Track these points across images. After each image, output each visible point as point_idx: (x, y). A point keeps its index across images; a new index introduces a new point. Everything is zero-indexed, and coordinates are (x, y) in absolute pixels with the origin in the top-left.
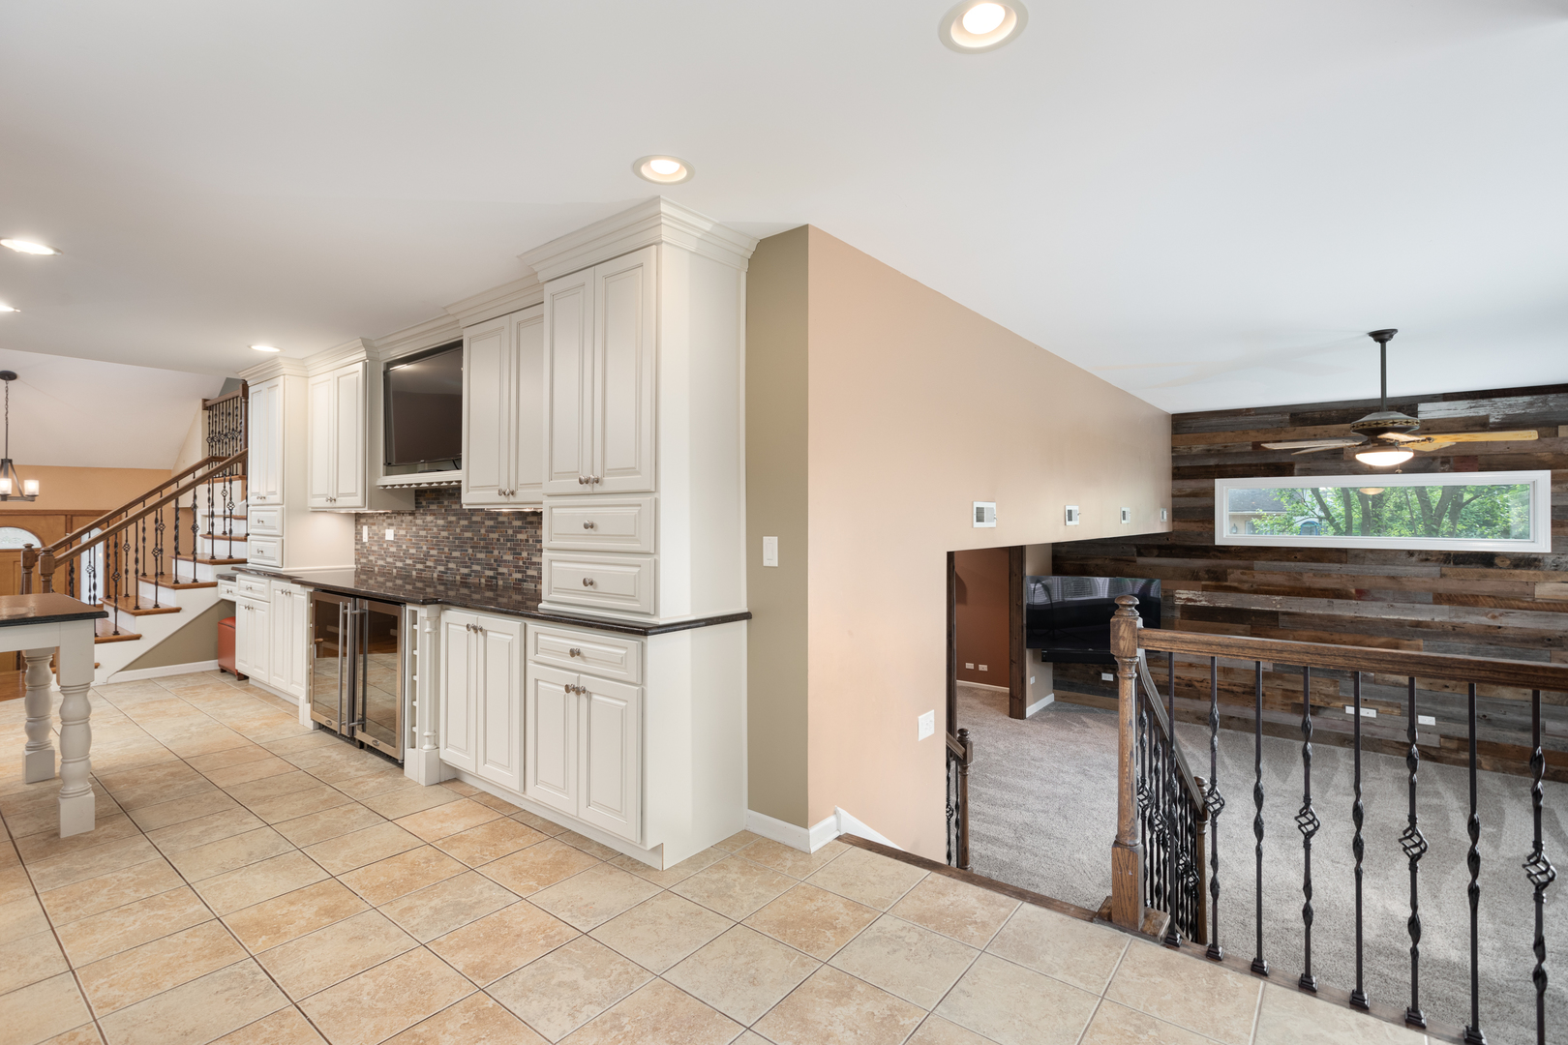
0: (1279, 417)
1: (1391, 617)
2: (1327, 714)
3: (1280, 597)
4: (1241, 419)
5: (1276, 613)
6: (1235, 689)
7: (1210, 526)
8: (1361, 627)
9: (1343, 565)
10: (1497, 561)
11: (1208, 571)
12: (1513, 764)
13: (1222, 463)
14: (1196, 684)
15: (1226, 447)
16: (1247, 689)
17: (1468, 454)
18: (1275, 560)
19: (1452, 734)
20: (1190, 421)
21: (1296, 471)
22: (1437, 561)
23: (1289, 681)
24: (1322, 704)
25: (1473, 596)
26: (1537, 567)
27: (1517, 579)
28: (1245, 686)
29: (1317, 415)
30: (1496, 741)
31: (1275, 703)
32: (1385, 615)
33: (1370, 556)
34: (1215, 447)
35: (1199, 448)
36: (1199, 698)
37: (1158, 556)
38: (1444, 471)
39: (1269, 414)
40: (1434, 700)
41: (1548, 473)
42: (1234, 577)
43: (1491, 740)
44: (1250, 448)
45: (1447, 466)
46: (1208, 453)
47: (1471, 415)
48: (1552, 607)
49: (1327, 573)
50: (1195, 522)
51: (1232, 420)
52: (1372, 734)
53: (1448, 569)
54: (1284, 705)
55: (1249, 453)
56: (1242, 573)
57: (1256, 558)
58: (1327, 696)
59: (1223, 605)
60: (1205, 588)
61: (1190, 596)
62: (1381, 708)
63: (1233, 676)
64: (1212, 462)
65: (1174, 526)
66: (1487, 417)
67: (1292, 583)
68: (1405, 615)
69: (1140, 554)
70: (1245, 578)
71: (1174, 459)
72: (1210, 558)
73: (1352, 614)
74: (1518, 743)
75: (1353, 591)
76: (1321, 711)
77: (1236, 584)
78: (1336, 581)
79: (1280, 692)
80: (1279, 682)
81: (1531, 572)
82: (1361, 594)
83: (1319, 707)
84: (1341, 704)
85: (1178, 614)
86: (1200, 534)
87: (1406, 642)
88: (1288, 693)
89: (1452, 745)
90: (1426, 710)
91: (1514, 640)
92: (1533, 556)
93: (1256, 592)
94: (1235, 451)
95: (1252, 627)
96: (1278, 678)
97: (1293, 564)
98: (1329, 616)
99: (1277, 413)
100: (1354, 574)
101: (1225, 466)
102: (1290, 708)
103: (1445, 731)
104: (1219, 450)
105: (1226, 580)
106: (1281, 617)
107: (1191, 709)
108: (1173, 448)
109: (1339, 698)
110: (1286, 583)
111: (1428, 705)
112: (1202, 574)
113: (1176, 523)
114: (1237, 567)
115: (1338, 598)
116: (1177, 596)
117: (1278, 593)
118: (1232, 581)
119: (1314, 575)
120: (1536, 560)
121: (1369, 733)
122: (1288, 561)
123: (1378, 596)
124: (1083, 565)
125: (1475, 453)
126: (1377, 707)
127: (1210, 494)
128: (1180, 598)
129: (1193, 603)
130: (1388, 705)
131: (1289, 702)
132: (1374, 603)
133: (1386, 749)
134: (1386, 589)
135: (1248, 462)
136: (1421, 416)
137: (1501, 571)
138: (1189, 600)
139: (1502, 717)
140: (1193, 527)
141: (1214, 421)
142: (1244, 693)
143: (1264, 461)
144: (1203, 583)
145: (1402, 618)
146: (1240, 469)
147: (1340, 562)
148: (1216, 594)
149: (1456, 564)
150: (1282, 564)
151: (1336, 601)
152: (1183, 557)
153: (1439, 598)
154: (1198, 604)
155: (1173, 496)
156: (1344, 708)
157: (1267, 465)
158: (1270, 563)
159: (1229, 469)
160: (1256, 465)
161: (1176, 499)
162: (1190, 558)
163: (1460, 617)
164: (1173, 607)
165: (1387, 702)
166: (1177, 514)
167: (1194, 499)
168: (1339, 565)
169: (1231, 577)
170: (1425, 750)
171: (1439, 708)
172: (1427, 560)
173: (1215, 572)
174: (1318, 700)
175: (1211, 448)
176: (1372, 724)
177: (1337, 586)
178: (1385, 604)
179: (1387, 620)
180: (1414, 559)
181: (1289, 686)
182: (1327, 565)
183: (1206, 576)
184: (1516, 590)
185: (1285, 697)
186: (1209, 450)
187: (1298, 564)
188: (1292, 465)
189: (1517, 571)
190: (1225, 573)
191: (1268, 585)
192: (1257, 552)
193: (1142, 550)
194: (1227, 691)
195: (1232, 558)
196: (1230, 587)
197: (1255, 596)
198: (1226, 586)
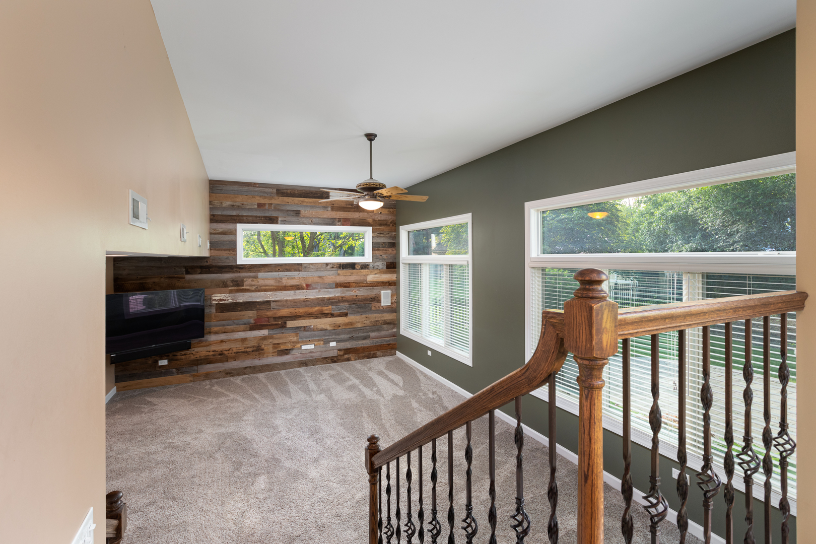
0: (270, 190)
1: (320, 297)
2: (294, 352)
3: (272, 292)
4: (251, 188)
5: (269, 302)
6: (248, 350)
7: (233, 253)
8: (308, 303)
9: (300, 272)
10: (356, 266)
11: (233, 281)
12: (361, 355)
13: (240, 214)
14: (226, 352)
15: (243, 204)
16: (255, 349)
17: (347, 218)
18: (269, 272)
19: (342, 348)
20: (221, 186)
21: (279, 222)
22: (336, 268)
23: (276, 339)
24: (291, 347)
25: (348, 283)
26: (368, 268)
27: (362, 274)
28: (253, 347)
29: (289, 192)
30: (356, 347)
31: (269, 353)
32: (317, 296)
33: (311, 266)
34: (237, 204)
35: (227, 203)
36: (227, 361)
37: (200, 273)
38: (339, 225)
39: (266, 188)
40: (336, 334)
41: (370, 228)
42: (248, 283)
43: (354, 347)
44: (256, 206)
45: (340, 223)
46: (233, 207)
47: (348, 200)
48: (372, 285)
49: (293, 277)
50: (225, 250)
51: (246, 188)
52: (313, 357)
53: (341, 271)
54: (274, 353)
55: (255, 210)
56: (252, 281)
57: (259, 271)
58: (293, 342)
59: (241, 301)
60: (231, 292)
61: (222, 298)
62: (316, 343)
63: (247, 343)
64: (234, 213)
65: (211, 253)
66: (353, 201)
67: (277, 284)
68: (325, 295)
69: (188, 273)
70: (253, 283)
71: (211, 209)
72: (234, 272)
73: (304, 297)
74: (362, 346)
75: (305, 285)
76: (291, 351)
77: (248, 287)
78: (297, 281)
79: (271, 346)
80: (271, 340)
81: (366, 270)
82: (308, 287)
83: (290, 349)
84: (299, 345)
85: (214, 310)
86: (227, 258)
87: (326, 308)
88: (276, 345)
89: (341, 353)
90: (333, 339)
91: (361, 301)
92: (367, 264)
93: (259, 291)
94: (248, 207)
95: (257, 311)
96: (271, 338)
97: (277, 273)
98: (294, 299)
99: (270, 188)
100: (305, 277)
101: (243, 216)
102: (276, 353)
103: (339, 347)
104: (239, 206)
105: (243, 286)
106: (272, 304)
107: (222, 369)
108: (210, 202)
109: (298, 343)
110: (274, 284)
111: (333, 337)
112: (229, 283)
113: (212, 251)
114: (250, 277)
115: (298, 290)
116: (213, 298)
117: (271, 290)
118: (247, 286)
119: (288, 278)
120: (368, 265)
121: (311, 357)
122: (275, 272)
123: (314, 287)
124: (142, 283)
125: (349, 218)
126: (314, 343)
127: (234, 232)
128: (215, 300)
129: (223, 302)
130: (319, 340)
131: (276, 350)
132: (313, 290)
133: (318, 363)
134: (317, 283)
135: (255, 215)
136: (331, 199)
137: (357, 271)
138: (221, 300)
139: (358, 335)
140: (224, 254)
141: (236, 188)
142: (253, 351)
143: (263, 215)
144: (230, 288)
145: (324, 296)
146: (251, 218)
147: (299, 271)
148: (237, 294)
149: (343, 269)
150: (273, 273)
151: (298, 291)
152: (217, 273)
153: (338, 285)
154: (227, 302)
155: (211, 234)
156: (301, 347)
157: (265, 217)
158: (266, 273)
159: (245, 218)
160: (259, 217)
161: (212, 235)
162: (221, 273)
163: (344, 293)
164: (211, 306)
165: (318, 339)
166: (213, 245)
167: (224, 235)
168: (298, 272)
169: (246, 283)
170: (332, 358)
171: (337, 337)
172: (333, 267)
173: (236, 281)
174: (289, 345)
175: (234, 204)
176: (312, 352)
177: (297, 284)
178: (318, 290)
179: (318, 298)
180: (329, 267)
181: (276, 342)
182: (293, 272)
183: (232, 284)
184: (362, 279)
185: (274, 348)
186: (233, 206)
187: (280, 273)
188: (277, 218)
189: (362, 271)
190: (242, 281)
191: (266, 286)
192: (260, 267)
193: (189, 270)
194: (243, 352)
195: (246, 272)
196: (245, 289)
197: (259, 293)
198: (243, 289)
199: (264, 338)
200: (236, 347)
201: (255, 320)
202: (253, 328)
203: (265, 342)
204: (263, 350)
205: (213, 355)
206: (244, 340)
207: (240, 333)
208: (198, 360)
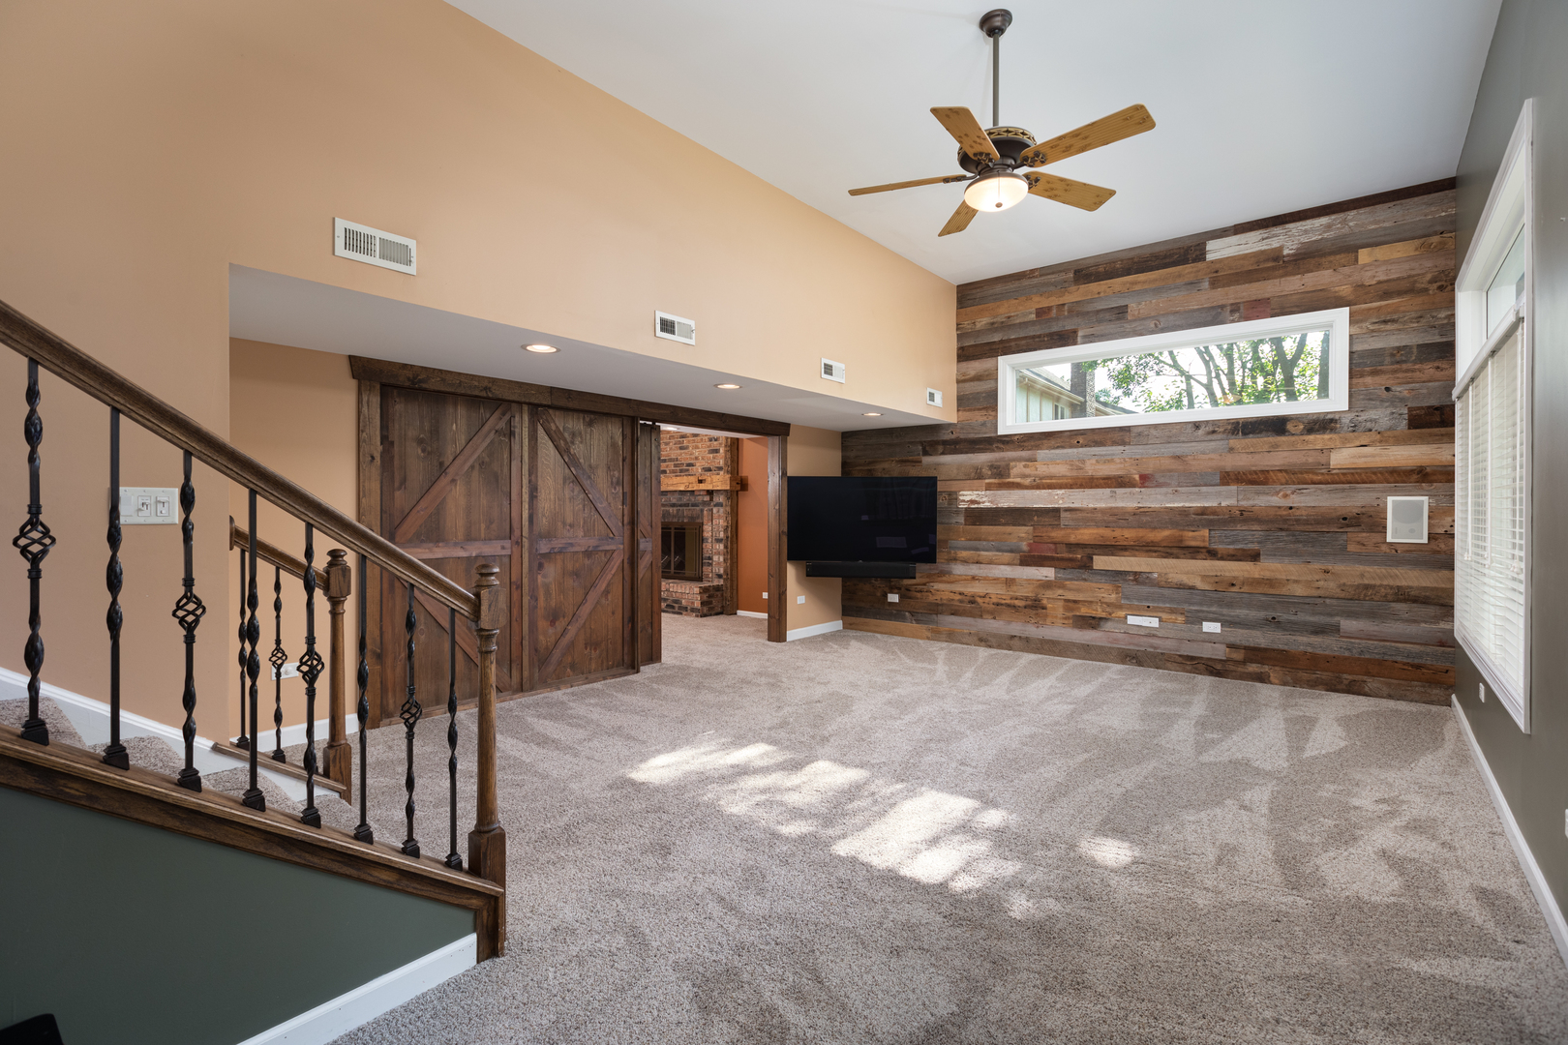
0: (1062, 276)
1: (1176, 505)
2: (1108, 626)
3: (1063, 491)
4: (1026, 282)
5: (1057, 511)
6: (1017, 603)
7: (993, 413)
8: (1144, 519)
9: (1127, 447)
10: (1290, 426)
11: (992, 467)
12: (1305, 676)
13: (1005, 338)
14: (979, 600)
15: (1009, 317)
16: (1029, 603)
17: (1260, 297)
18: (1058, 447)
19: (1238, 642)
20: (974, 291)
21: (1079, 339)
22: (1224, 432)
23: (1070, 590)
24: (1104, 615)
25: (1262, 471)
26: (1333, 430)
27: (1311, 447)
28: (1026, 598)
29: (1101, 269)
30: (1286, 648)
31: (1056, 617)
32: (1169, 502)
33: (1153, 432)
34: (999, 319)
35: (982, 322)
36: (981, 616)
37: (943, 453)
38: (1233, 321)
39: (1053, 273)
40: (1220, 603)
41: (1344, 313)
42: (1017, 470)
43: (1281, 647)
44: (1034, 316)
45: (1237, 315)
46: (993, 327)
47: (1263, 248)
48: (1350, 478)
49: (1109, 458)
50: (979, 409)
51: (1017, 284)
52: (1155, 648)
53: (1238, 442)
54: (1065, 618)
55: (1032, 323)
56: (1025, 466)
57: (1038, 447)
58: (1109, 605)
59: (1006, 505)
60: (989, 487)
61: (974, 498)
62: (1164, 616)
63: (1015, 588)
64: (996, 338)
65: (958, 417)
66: (1281, 248)
67: (1074, 474)
68: (1191, 501)
69: (926, 453)
70: (1027, 471)
71: (960, 337)
72: (993, 451)
73: (1136, 505)
74: (1310, 650)
75: (1137, 477)
76: (1102, 623)
77: (1018, 480)
78: (1119, 466)
79: (1061, 603)
80: (1060, 592)
81: (1327, 436)
82: (1145, 480)
83: (1101, 619)
84: (1122, 614)
85: (961, 519)
86: (984, 424)
87: (1191, 534)
88: (1071, 604)
89: (1238, 656)
90: (1211, 616)
91: (1307, 522)
92: (1329, 416)
93: (1038, 487)
94: (1018, 321)
95: (1034, 529)
96: (1059, 587)
97: (1075, 450)
98: (1111, 508)
99: (1061, 271)
100: (1137, 457)
101: (1009, 341)
102: (1071, 621)
103: (1232, 640)
104: (1002, 322)
105: (1009, 477)
106: (1063, 515)
107: (973, 630)
108: (957, 325)
109: (1120, 607)
110: (1068, 474)
111: (1214, 609)
112: (986, 471)
113: (960, 413)
114: (1020, 460)
115: (1124, 487)
116: (961, 498)
117: (1060, 487)
118: (1014, 477)
119: (1097, 461)
120: (1332, 420)
121: (1152, 647)
122: (1071, 447)
123: (1161, 480)
124: (870, 470)
125: (1267, 295)
126: (1160, 614)
127: (992, 376)
128: (964, 501)
129: (976, 506)
130: (1172, 611)
131: (1070, 614)
132: (1158, 490)
133: (1169, 665)
134: (1170, 471)
135: (1032, 334)
136: (1210, 257)
137: (1293, 438)
138: (972, 502)
139: (1293, 618)
140: (978, 417)
141: (999, 288)
142: (1025, 607)
143: (1047, 331)
144: (987, 481)
145: (1187, 505)
146: (1023, 342)
147: (1124, 443)
148: (999, 492)
149: (1245, 434)
150: (1065, 451)
151: (1120, 491)
152: (967, 453)
153: (1228, 478)
154: (982, 506)
155: (958, 382)
156: (1126, 618)
157: (1051, 335)
158: (1053, 451)
159: (1013, 344)
160: (1039, 336)
161: (961, 385)
162: (973, 453)
163: (1249, 499)
164: (958, 512)
165: (1170, 609)
166: (963, 402)
167: (976, 383)
168: (1122, 448)
169: (1014, 472)
170: (1210, 663)
171: (1225, 611)
172: (1214, 432)
173: (997, 467)
174: (1100, 610)
175: (995, 320)
176: (1154, 636)
177: (1120, 473)
178: (1170, 490)
179: (1171, 508)
180: (1200, 432)
181: (1071, 596)
182: (1110, 448)
183: (990, 473)
184: (1310, 460)
185: (1067, 609)
186: (993, 324)
187: (1081, 449)
188: (1075, 332)
189: (1311, 437)
190: (1008, 468)
191: (1051, 477)
192: (1040, 439)
193: (927, 448)
194: (1008, 605)
195: (1014, 450)
196: (1013, 483)
197: (1038, 492)
198: (1009, 483)
199: (1047, 585)
200: (996, 592)
201: (1029, 545)
202: (1029, 560)
203: (1049, 594)
204: (1044, 608)
205: (961, 601)
206: (1009, 582)
207: (1002, 567)
208: (937, 605)
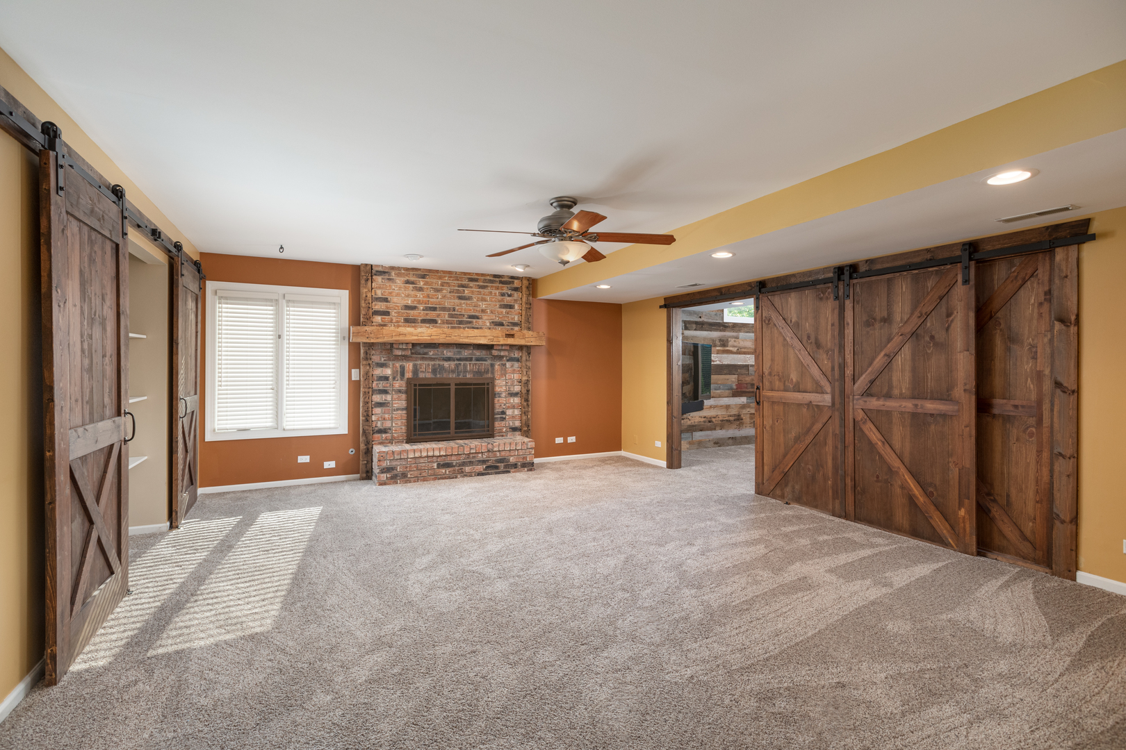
3: (749, 356)
5: (747, 366)
6: (731, 418)
11: (720, 340)
14: (714, 420)
16: (736, 417)
18: (748, 332)
23: (752, 408)
28: (735, 415)
31: (746, 424)
36: (715, 429)
37: (695, 330)
54: (751, 424)
56: (735, 341)
57: (740, 331)
59: (726, 363)
63: (730, 410)
70: (736, 344)
72: (721, 331)
77: (731, 349)
79: (748, 416)
80: (748, 410)
86: (716, 314)
88: (752, 416)
93: (740, 353)
95: (739, 376)
96: (748, 407)
105: (728, 347)
106: (750, 368)
107: (711, 438)
110: (752, 347)
112: (717, 342)
114: (733, 337)
117: (748, 353)
118: (731, 346)
131: (752, 421)
142: (734, 420)
144: (717, 348)
148: (723, 355)
152: (708, 331)
154: (715, 363)
158: (745, 334)
162: (711, 331)
169: (730, 343)
173: (723, 341)
181: (752, 411)
183: (719, 344)
185: (751, 418)
190: (727, 341)
191: (745, 348)
192: (741, 327)
193: (687, 325)
194: (727, 421)
195: (729, 331)
196: (729, 350)
197: (740, 356)
198: (727, 350)
199: (743, 407)
200: (721, 413)
201: (736, 385)
202: (736, 393)
203: (744, 411)
204: (742, 419)
205: (704, 422)
206: (728, 407)
207: (725, 399)
208: (693, 426)
